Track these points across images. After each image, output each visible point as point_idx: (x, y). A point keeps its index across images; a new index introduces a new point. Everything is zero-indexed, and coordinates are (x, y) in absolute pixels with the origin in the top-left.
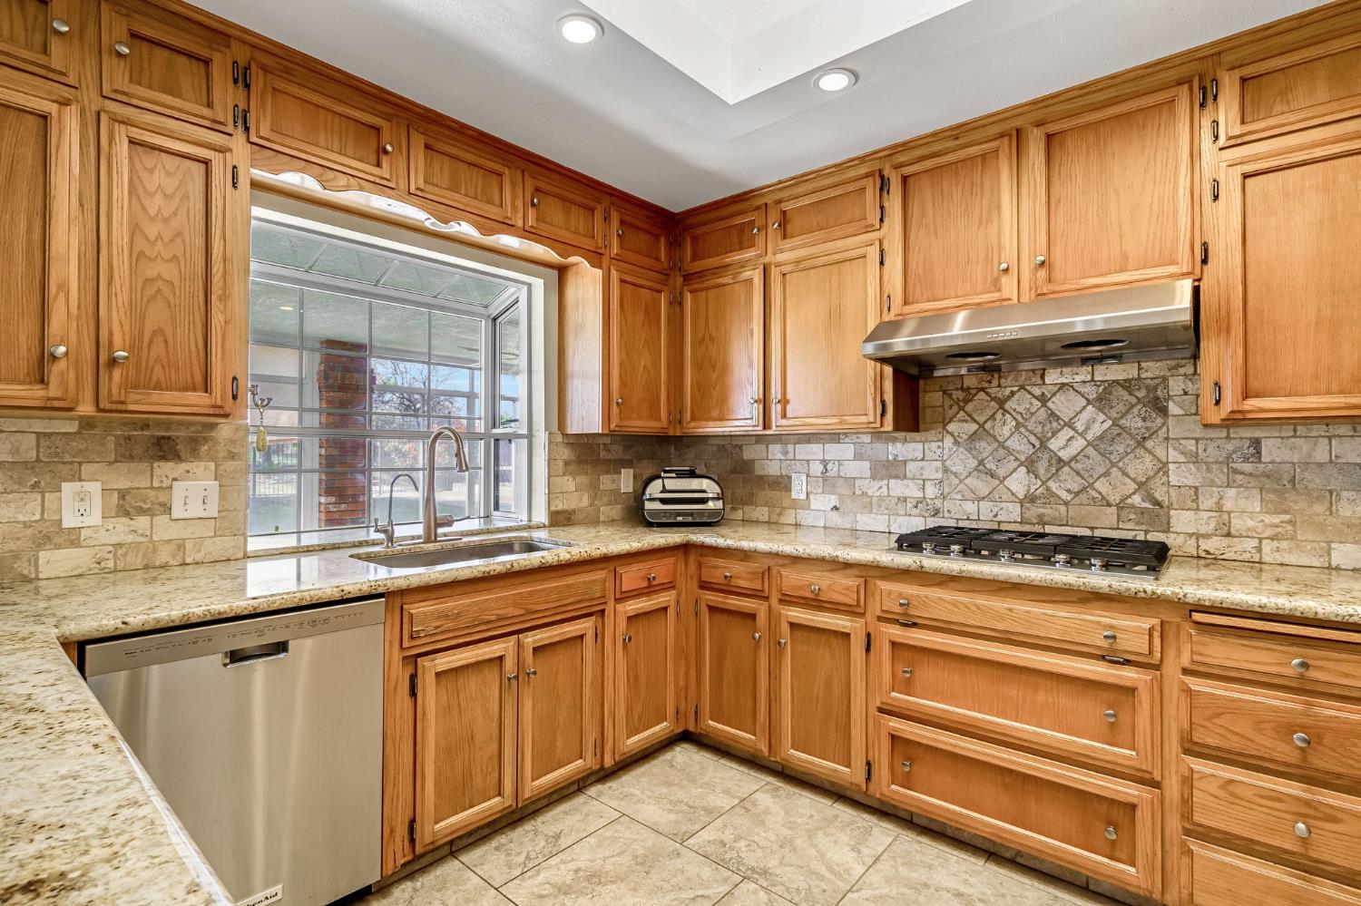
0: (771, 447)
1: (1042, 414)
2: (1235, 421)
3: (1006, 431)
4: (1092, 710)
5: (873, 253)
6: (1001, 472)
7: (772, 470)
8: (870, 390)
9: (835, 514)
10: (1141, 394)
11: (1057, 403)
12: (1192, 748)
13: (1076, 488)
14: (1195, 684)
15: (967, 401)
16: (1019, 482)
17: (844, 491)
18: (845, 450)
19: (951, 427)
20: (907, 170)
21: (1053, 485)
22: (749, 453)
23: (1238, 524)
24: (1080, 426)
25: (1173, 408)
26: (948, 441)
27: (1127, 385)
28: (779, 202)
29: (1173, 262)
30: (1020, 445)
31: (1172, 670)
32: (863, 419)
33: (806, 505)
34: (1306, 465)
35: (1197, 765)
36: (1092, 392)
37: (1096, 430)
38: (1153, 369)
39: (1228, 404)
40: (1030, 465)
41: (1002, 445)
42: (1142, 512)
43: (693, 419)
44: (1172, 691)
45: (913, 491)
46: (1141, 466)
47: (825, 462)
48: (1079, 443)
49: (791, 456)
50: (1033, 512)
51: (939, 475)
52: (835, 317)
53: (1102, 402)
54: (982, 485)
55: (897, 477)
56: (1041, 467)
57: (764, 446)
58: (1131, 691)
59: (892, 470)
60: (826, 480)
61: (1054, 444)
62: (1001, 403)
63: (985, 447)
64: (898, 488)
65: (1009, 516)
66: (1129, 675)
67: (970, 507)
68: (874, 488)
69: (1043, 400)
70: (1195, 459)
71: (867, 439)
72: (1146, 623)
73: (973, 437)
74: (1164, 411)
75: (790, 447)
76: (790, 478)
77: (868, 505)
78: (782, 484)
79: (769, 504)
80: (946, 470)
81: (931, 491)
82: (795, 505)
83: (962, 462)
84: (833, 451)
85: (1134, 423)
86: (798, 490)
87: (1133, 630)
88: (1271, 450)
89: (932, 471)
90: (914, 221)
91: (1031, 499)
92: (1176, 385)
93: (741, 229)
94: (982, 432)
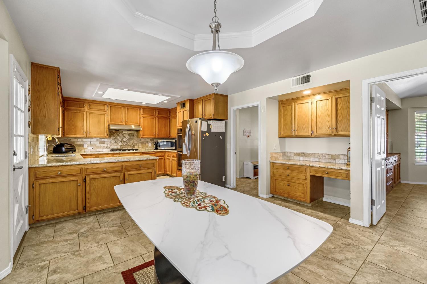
1: (123, 136)
3: (119, 138)
6: (118, 143)
7: (79, 143)
8: (106, 132)
9: (92, 149)
10: (132, 134)
11: (124, 135)
13: (126, 144)
15: (114, 134)
16: (120, 144)
17: (94, 146)
18: (95, 140)
19: (112, 137)
20: (111, 106)
21: (124, 144)
24: (126, 137)
25: (135, 136)
26: (111, 139)
28: (89, 103)
29: (138, 123)
30: (120, 139)
32: (104, 136)
33: (86, 148)
36: (128, 134)
37: (128, 138)
38: (133, 132)
40: (121, 142)
41: (118, 139)
42: (132, 146)
43: (67, 134)
45: (106, 145)
46: (132, 142)
47: (91, 142)
48: (126, 139)
49: (83, 141)
50: (122, 147)
51: (110, 143)
52: (99, 122)
54: (115, 144)
55: (104, 144)
56: (123, 142)
60: (91, 144)
61: (124, 139)
62: (118, 134)
63: (116, 140)
64: (103, 145)
65: (119, 147)
67: (114, 147)
68: (100, 145)
69: (123, 134)
73: (114, 138)
74: (134, 136)
75: (83, 139)
76: (83, 144)
77: (99, 148)
79: (78, 149)
80: (111, 143)
81: (109, 145)
82: (84, 149)
83: (113, 141)
84: (92, 140)
85: (131, 137)
86: (85, 146)
88: (142, 140)
89: (109, 143)
90: (112, 112)
91: (121, 146)
92: (135, 134)
93: (80, 104)
94: (116, 138)
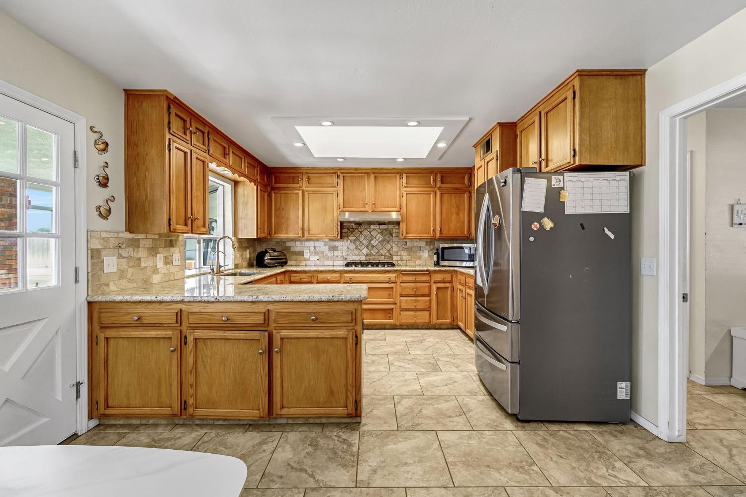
0: (296, 242)
1: (370, 236)
2: (405, 238)
3: (362, 239)
4: (386, 293)
5: (335, 193)
6: (361, 249)
7: (297, 249)
8: (335, 228)
9: (318, 261)
10: (388, 232)
11: (373, 233)
12: (401, 296)
13: (376, 252)
14: (402, 284)
15: (353, 231)
16: (365, 251)
17: (321, 255)
18: (321, 243)
19: (350, 238)
20: (344, 175)
21: (372, 251)
22: (288, 244)
23: (404, 258)
24: (377, 238)
25: (394, 235)
26: (349, 241)
27: (386, 230)
28: (307, 173)
29: (396, 208)
30: (365, 242)
31: (398, 283)
32: (333, 236)
33: (308, 259)
34: (413, 246)
35: (402, 298)
36: (379, 231)
37: (381, 239)
38: (390, 227)
39: (404, 235)
40: (367, 247)
41: (361, 242)
42: (388, 256)
43: (275, 233)
44: (398, 286)
45: (340, 254)
46: (388, 247)
47: (315, 247)
48: (377, 242)
49: (304, 245)
50: (368, 258)
51: (347, 250)
52: (324, 208)
53: (381, 233)
54: (356, 252)
55: (336, 250)
56: (370, 247)
57: (294, 242)
58: (392, 288)
59: (334, 249)
60: (316, 252)
61: (372, 242)
62: (361, 232)
63: (358, 243)
64: (336, 253)
65: (363, 259)
66: (392, 285)
67: (354, 257)
68: (330, 254)
69: (370, 232)
70: (397, 245)
71: (328, 240)
72: (395, 275)
73: (355, 240)
74: (392, 236)
75: (303, 243)
76: (303, 252)
77: (328, 258)
78: (301, 253)
79: (296, 260)
80: (348, 249)
81: (345, 254)
82: (306, 259)
83: (352, 246)
84: (317, 244)
85: (387, 238)
86: (306, 255)
87: (393, 276)
88: (409, 244)
89: (345, 249)
90: (346, 188)
91: (367, 255)
92: (394, 231)
93: (294, 178)
94: (357, 239)
